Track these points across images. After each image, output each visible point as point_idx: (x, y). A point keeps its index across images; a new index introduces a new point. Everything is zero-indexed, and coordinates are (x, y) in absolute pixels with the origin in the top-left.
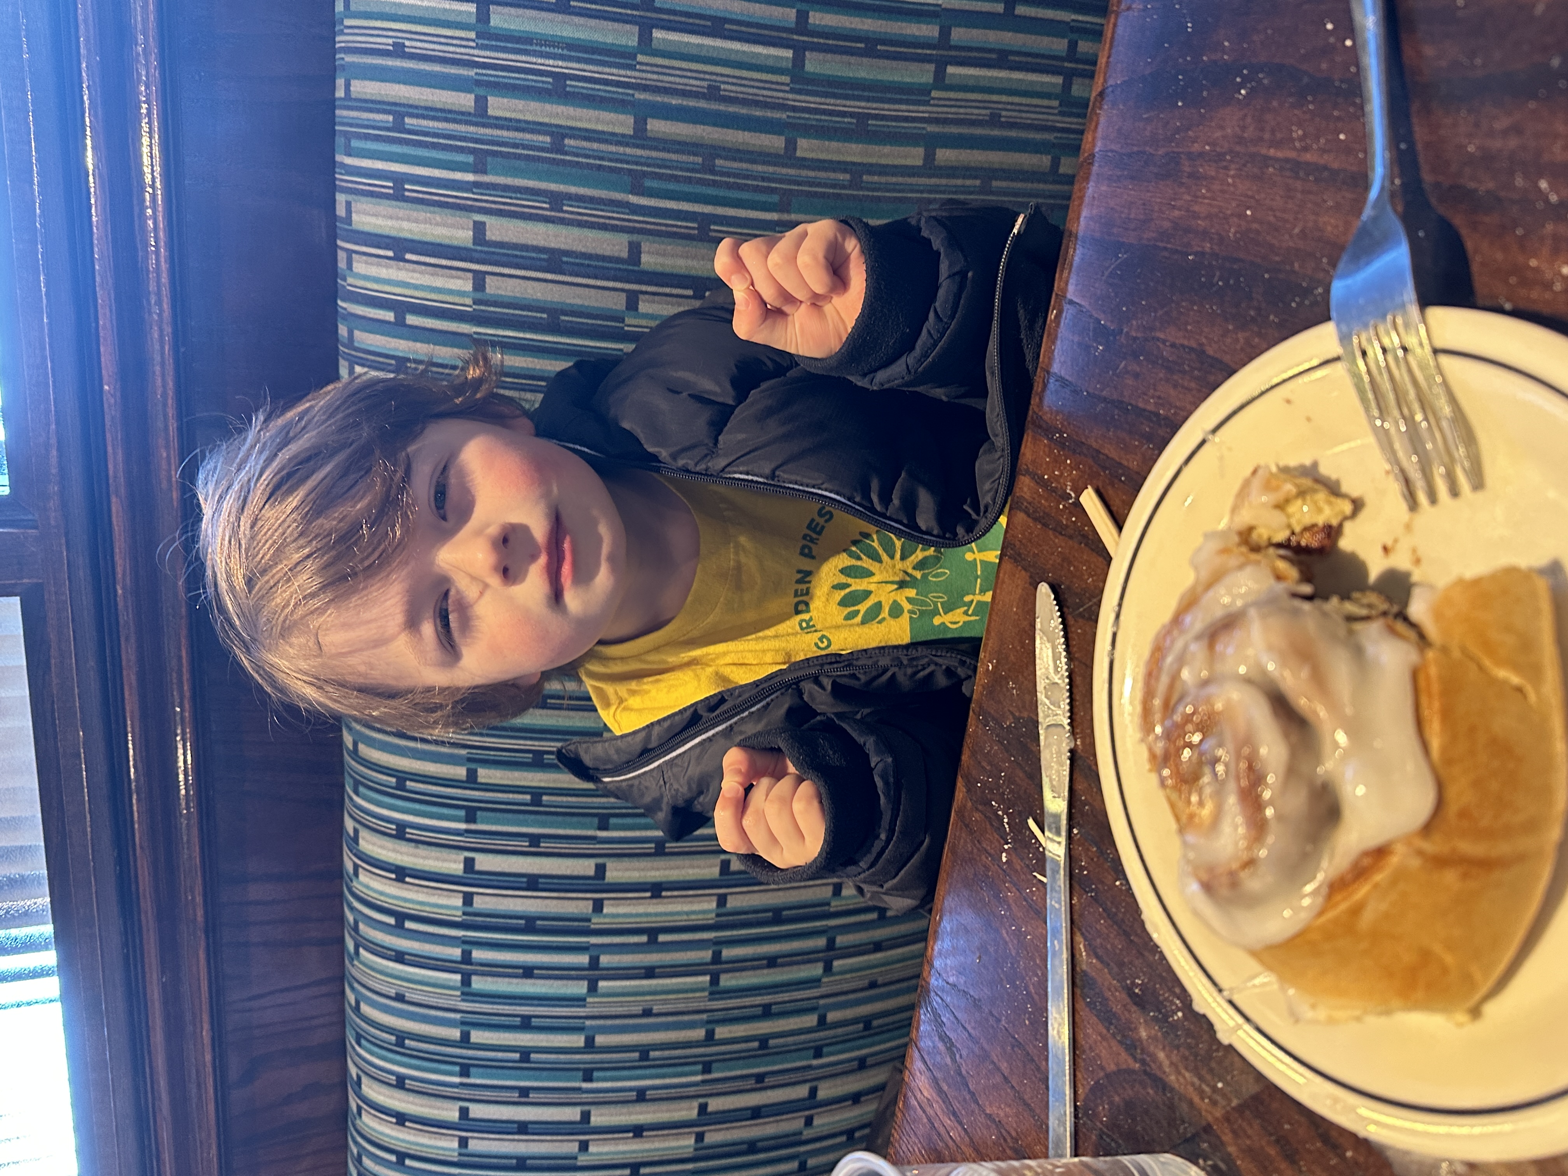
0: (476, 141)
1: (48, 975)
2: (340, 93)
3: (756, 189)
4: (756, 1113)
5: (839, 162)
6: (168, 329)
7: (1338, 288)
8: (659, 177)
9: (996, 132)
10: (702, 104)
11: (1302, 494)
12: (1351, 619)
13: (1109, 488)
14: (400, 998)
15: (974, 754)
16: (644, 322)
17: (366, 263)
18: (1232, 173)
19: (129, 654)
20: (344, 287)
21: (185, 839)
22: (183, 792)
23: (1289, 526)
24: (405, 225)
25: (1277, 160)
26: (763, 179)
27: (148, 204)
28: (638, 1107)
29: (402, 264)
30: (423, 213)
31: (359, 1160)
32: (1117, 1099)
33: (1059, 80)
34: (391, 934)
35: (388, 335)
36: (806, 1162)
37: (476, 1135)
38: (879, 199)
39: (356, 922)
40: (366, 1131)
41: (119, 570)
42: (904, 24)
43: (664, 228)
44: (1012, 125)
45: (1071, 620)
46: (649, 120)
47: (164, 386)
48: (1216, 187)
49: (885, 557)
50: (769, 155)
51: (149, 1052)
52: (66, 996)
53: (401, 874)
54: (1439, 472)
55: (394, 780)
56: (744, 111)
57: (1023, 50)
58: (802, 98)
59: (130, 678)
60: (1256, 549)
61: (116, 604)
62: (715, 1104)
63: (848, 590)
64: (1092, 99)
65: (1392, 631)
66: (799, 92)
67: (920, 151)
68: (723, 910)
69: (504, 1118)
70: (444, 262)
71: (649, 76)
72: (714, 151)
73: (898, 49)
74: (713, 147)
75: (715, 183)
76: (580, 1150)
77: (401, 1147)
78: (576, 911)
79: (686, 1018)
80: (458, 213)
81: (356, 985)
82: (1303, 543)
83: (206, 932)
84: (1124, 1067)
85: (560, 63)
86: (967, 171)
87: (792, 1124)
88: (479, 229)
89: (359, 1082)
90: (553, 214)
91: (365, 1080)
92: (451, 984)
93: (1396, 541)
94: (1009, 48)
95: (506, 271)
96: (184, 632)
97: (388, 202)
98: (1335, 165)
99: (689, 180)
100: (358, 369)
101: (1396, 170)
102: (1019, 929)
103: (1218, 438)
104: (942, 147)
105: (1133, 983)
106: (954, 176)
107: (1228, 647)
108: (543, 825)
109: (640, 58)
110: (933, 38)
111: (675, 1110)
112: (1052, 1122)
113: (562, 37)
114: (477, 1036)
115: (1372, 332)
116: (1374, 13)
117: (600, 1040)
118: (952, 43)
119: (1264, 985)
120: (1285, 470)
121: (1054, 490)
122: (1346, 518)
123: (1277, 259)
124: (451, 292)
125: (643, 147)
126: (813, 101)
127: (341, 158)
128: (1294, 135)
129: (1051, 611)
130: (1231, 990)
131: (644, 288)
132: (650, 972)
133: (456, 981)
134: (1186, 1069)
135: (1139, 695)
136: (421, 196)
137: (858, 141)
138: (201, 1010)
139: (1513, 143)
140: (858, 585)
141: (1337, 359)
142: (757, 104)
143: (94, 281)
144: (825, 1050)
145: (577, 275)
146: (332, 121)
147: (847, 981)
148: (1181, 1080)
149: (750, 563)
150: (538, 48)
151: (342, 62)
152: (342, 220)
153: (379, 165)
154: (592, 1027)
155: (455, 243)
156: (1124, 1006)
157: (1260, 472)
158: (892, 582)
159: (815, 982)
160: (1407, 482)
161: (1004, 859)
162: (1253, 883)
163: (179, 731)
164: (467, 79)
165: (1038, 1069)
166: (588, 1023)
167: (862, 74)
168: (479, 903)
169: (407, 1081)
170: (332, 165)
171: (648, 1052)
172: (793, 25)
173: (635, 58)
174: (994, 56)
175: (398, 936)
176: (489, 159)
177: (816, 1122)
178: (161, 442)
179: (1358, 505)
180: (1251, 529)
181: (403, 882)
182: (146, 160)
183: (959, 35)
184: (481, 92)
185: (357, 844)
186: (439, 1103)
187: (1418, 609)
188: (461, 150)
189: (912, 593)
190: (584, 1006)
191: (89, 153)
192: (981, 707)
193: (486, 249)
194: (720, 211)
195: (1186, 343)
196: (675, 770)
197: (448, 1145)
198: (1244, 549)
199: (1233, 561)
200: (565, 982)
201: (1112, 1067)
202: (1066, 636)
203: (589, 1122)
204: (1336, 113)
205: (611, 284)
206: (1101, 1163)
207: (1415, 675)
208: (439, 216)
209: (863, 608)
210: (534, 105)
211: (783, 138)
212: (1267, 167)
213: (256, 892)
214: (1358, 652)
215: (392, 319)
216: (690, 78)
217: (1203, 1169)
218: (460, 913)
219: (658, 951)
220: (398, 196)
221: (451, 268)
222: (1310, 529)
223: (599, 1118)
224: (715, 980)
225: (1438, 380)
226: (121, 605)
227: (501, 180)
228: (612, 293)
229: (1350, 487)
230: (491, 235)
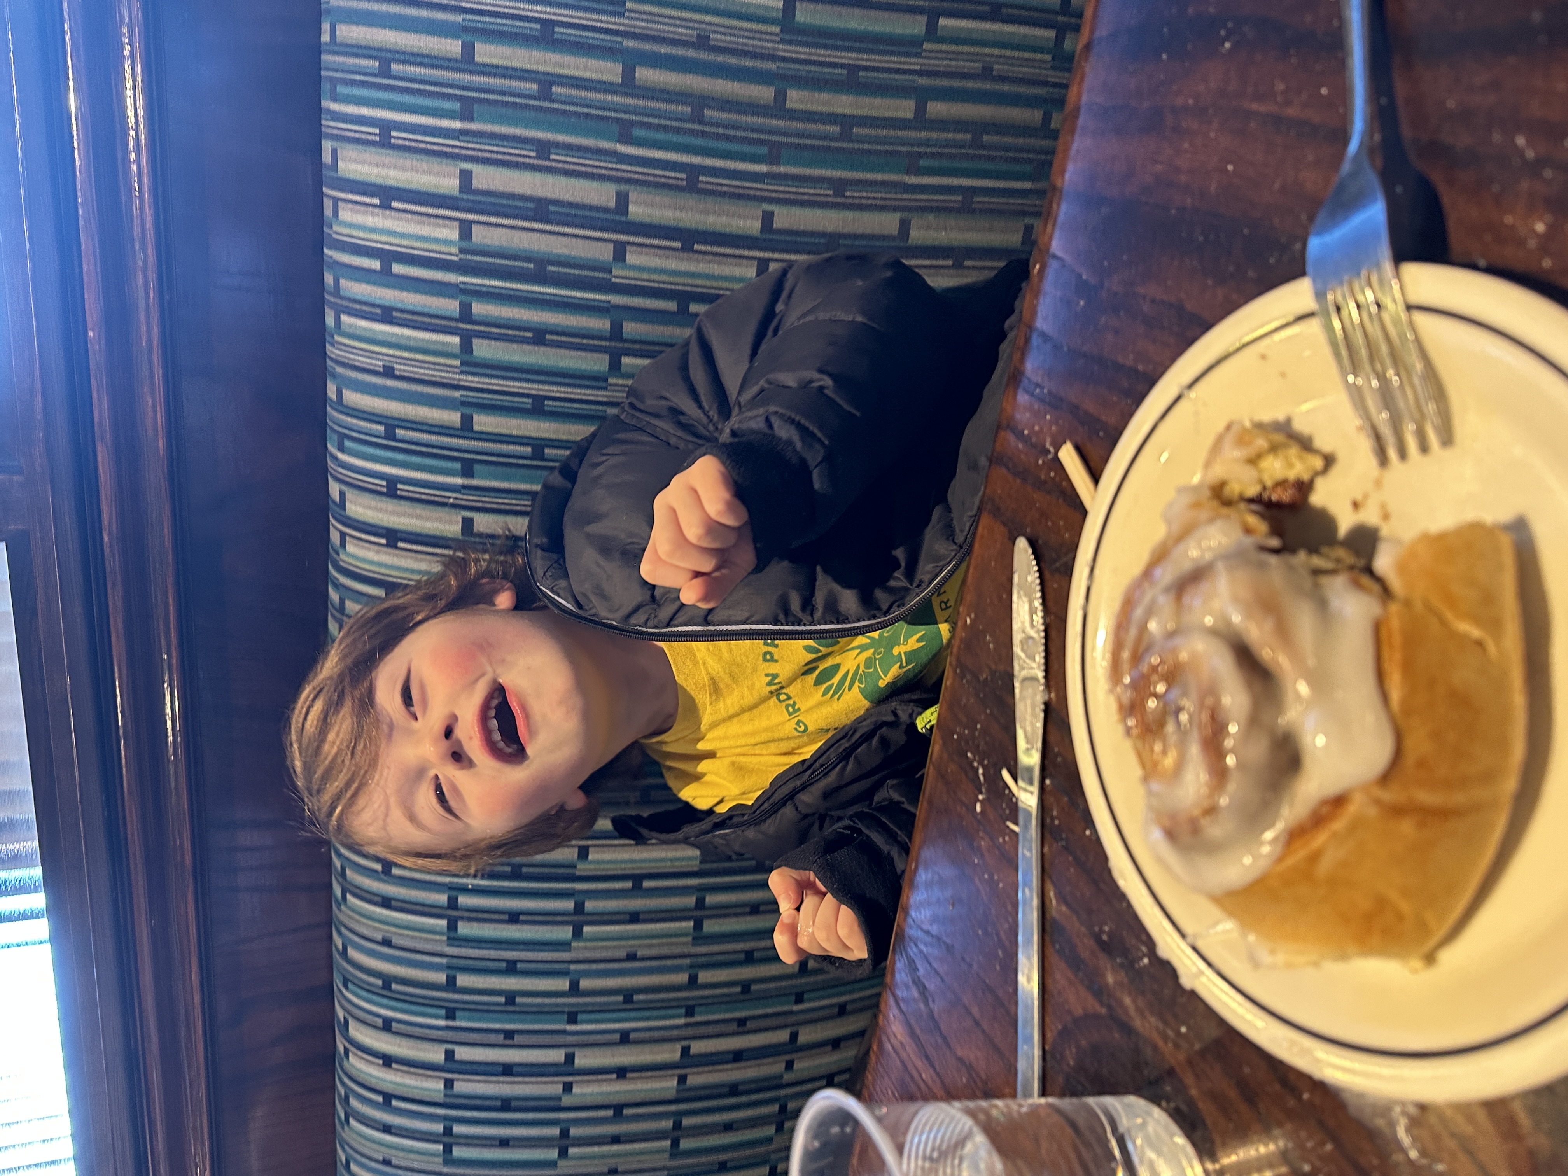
0: (464, 88)
1: (38, 917)
2: (326, 38)
3: (744, 140)
4: (738, 1056)
5: (829, 114)
6: (153, 275)
7: (1315, 244)
8: (649, 126)
9: (988, 86)
10: (691, 53)
11: (1274, 449)
12: (1317, 572)
13: (1088, 443)
14: (386, 942)
15: (950, 706)
17: (352, 210)
18: (1215, 127)
19: (115, 599)
20: (330, 235)
21: (173, 784)
22: (170, 739)
23: (1261, 481)
24: (392, 173)
25: (1258, 114)
26: (752, 130)
27: (131, 147)
28: (623, 1049)
29: (388, 212)
30: (410, 161)
31: (346, 1100)
32: (1084, 1043)
33: (1051, 34)
34: (376, 879)
35: (374, 283)
36: (784, 1106)
37: (461, 1077)
38: (869, 152)
39: (343, 869)
40: (354, 1073)
41: (105, 517)
43: (652, 178)
44: (1003, 79)
45: (1047, 575)
46: (637, 69)
47: (149, 332)
48: (1198, 141)
50: (758, 106)
52: (56, 938)
54: (1409, 428)
56: (733, 61)
58: (792, 48)
59: (117, 623)
60: (1227, 503)
61: (102, 550)
62: (698, 1047)
64: (1078, 51)
65: (1357, 585)
66: (790, 42)
67: (912, 104)
69: (490, 1060)
70: (430, 210)
71: (638, 23)
72: (703, 101)
74: (702, 97)
75: (703, 134)
76: (564, 1091)
77: (388, 1088)
78: (561, 858)
79: (669, 962)
80: (444, 161)
81: (343, 930)
82: (1274, 498)
83: (195, 877)
84: (1090, 1011)
85: (548, 10)
86: (960, 125)
87: (774, 1067)
88: (466, 177)
89: (346, 1025)
90: (540, 162)
91: (352, 1024)
92: (438, 929)
93: (1366, 496)
95: (493, 220)
96: (170, 581)
97: (374, 149)
98: (1316, 120)
99: (678, 130)
100: (343, 317)
101: (1377, 125)
102: (991, 876)
103: (1193, 394)
104: (933, 100)
105: (1101, 930)
106: (945, 130)
107: (1195, 600)
111: (657, 1052)
112: (1021, 1065)
114: (463, 980)
115: (1346, 288)
117: (585, 984)
119: (1228, 931)
120: (1260, 427)
121: (1034, 446)
122: (1317, 474)
123: (1257, 214)
124: (436, 240)
125: (632, 96)
126: (803, 52)
127: (326, 104)
128: (1277, 89)
129: (1028, 565)
130: (1195, 935)
131: (631, 239)
132: (634, 917)
133: (442, 926)
134: (1152, 1014)
135: (1109, 647)
136: (407, 143)
137: (848, 93)
138: (190, 953)
139: (1491, 99)
141: (1311, 314)
142: (745, 54)
144: (807, 996)
145: (564, 224)
146: (318, 66)
148: (1147, 1025)
151: (328, 6)
152: (330, 168)
153: (365, 111)
154: (576, 972)
155: (441, 191)
156: (1092, 952)
157: (1234, 429)
160: (1379, 438)
161: (979, 809)
162: (1215, 830)
163: (166, 678)
164: (453, 24)
165: (1008, 1012)
166: (573, 967)
167: (854, 25)
169: (394, 1024)
170: (318, 111)
171: (632, 995)
174: (987, 9)
175: (385, 882)
176: (476, 107)
177: (796, 1066)
178: (146, 389)
179: (1329, 461)
180: (1223, 484)
182: (129, 102)
184: (469, 38)
186: (425, 1045)
187: (1383, 563)
188: (449, 97)
190: (569, 951)
191: (72, 95)
192: (958, 661)
193: (472, 197)
194: (709, 162)
195: (1165, 298)
197: (434, 1086)
198: (1215, 503)
199: (1204, 515)
200: (550, 927)
201: (1079, 1011)
202: (1043, 591)
203: (573, 1064)
204: (1318, 67)
205: (598, 234)
206: (1066, 1103)
207: (1378, 629)
208: (425, 163)
210: (521, 52)
211: (772, 89)
212: (1250, 120)
213: (246, 838)
214: (1322, 604)
215: (378, 268)
216: (679, 26)
217: (1166, 1110)
219: (642, 897)
220: (385, 143)
221: (437, 216)
222: (1281, 484)
223: (583, 1060)
224: (698, 925)
225: (1410, 336)
226: (107, 551)
227: (488, 128)
228: (600, 244)
229: (1323, 442)
230: (477, 184)
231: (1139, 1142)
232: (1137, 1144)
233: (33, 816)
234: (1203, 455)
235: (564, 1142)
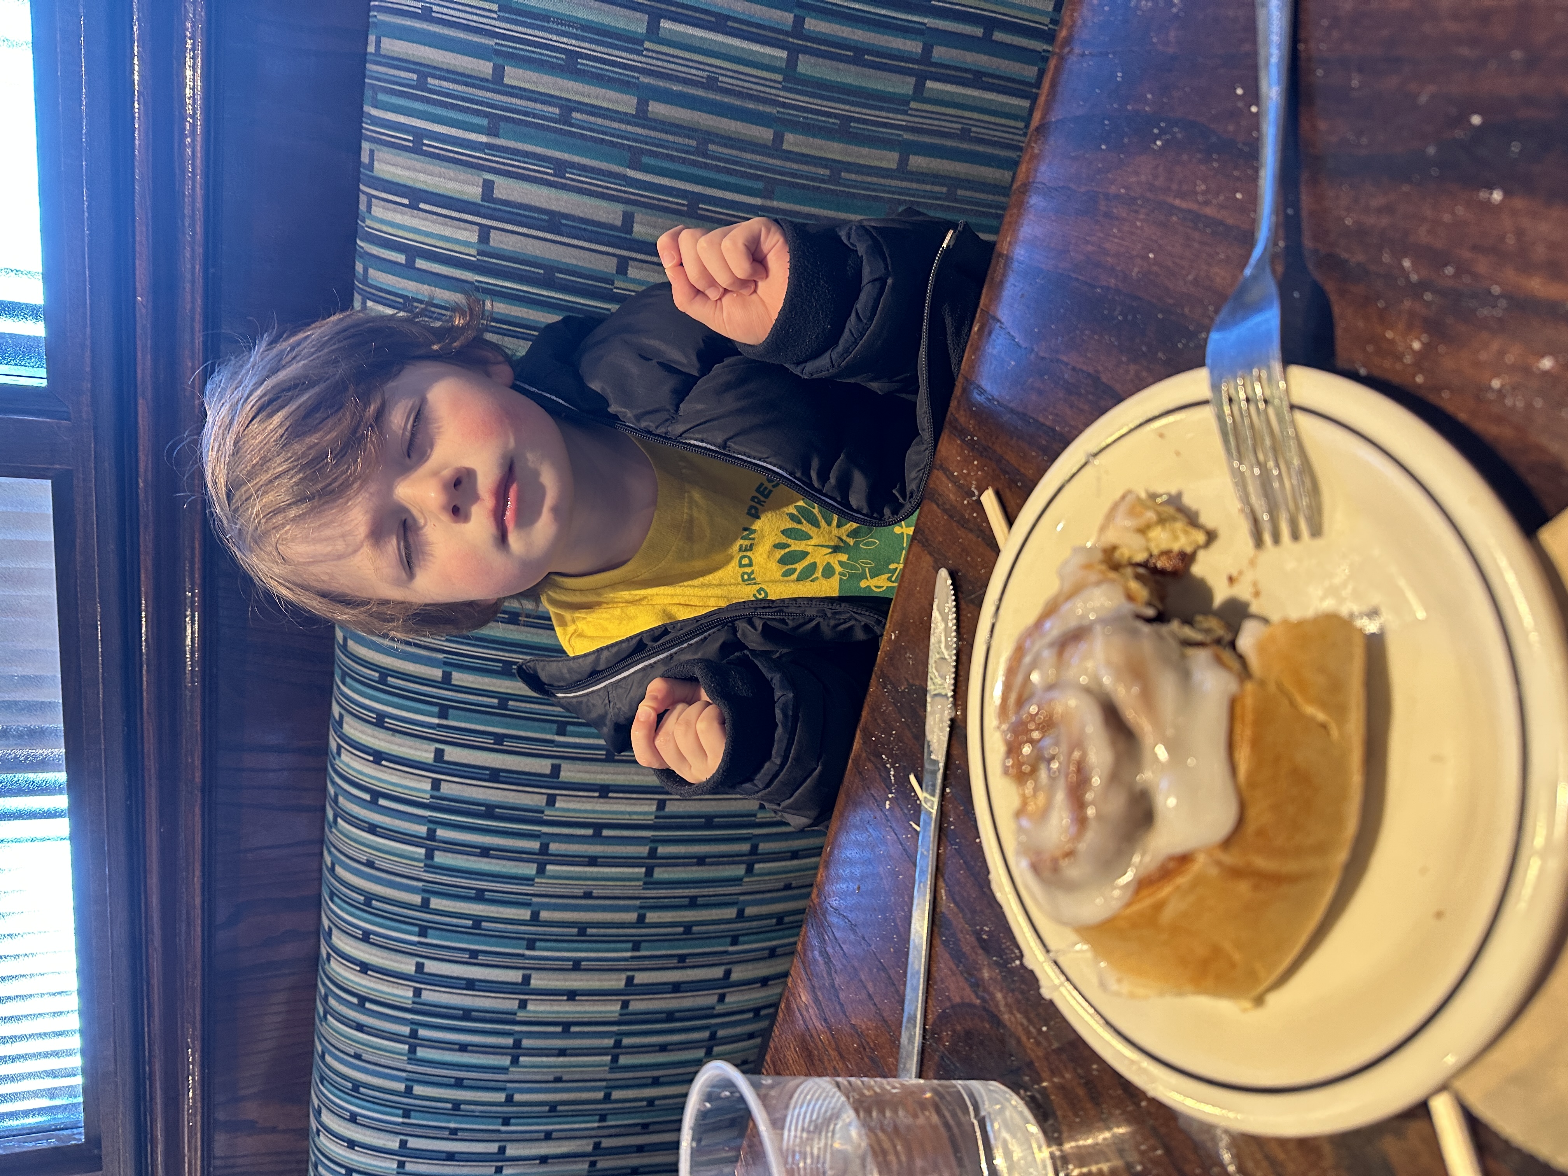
0: (492, 106)
1: (60, 816)
2: (371, 49)
3: (744, 175)
4: (676, 988)
5: (821, 158)
6: (199, 250)
7: (1215, 339)
8: (655, 155)
9: (965, 146)
10: (701, 93)
11: (1162, 521)
12: (1188, 643)
13: (1007, 491)
14: (370, 864)
15: (873, 710)
16: (631, 287)
17: (384, 208)
18: (1142, 216)
20: (363, 228)
22: (189, 667)
23: (1148, 549)
24: (422, 177)
25: (1180, 209)
26: (751, 166)
27: (188, 132)
28: (574, 975)
29: (416, 212)
30: (437, 168)
31: (325, 999)
32: (958, 1027)
33: (1022, 103)
34: (365, 808)
35: (398, 275)
36: (716, 1033)
37: (429, 987)
38: (854, 195)
39: (336, 795)
40: (332, 974)
42: (891, 38)
43: (656, 202)
44: (980, 141)
45: (963, 605)
46: (651, 103)
47: (193, 302)
48: (1126, 228)
49: (823, 523)
50: (756, 144)
51: (145, 892)
52: (75, 837)
53: (378, 757)
54: (1284, 518)
55: (377, 675)
56: (738, 102)
57: (998, 73)
58: (792, 96)
59: (146, 563)
60: (1116, 567)
61: (137, 496)
62: (641, 978)
63: (787, 550)
64: (1029, 133)
65: (1219, 661)
66: (790, 90)
67: (896, 156)
68: (661, 813)
69: (455, 975)
70: (454, 214)
71: (654, 62)
72: (708, 136)
73: (884, 61)
74: (709, 133)
75: (706, 166)
76: (519, 1007)
77: (363, 992)
78: (530, 803)
79: (622, 902)
80: (470, 170)
81: (333, 849)
82: (1159, 565)
83: (203, 792)
84: (967, 1001)
85: (574, 42)
86: (936, 178)
87: (707, 999)
88: (488, 186)
89: (330, 933)
90: (556, 179)
91: (335, 931)
92: (416, 856)
93: (1241, 573)
94: (984, 70)
95: (510, 227)
97: (408, 154)
98: (1230, 221)
99: (684, 161)
100: (370, 304)
101: (1281, 233)
102: (893, 868)
103: (1097, 462)
104: (915, 154)
105: (982, 930)
106: (924, 182)
107: (1074, 657)
108: (508, 727)
109: (647, 45)
110: (916, 53)
111: (605, 980)
112: (904, 1039)
113: (577, 18)
114: (436, 903)
115: (1238, 381)
116: (1279, 83)
117: (544, 915)
118: (933, 60)
119: (1081, 952)
120: (1153, 498)
121: (960, 487)
122: (1199, 547)
123: (1171, 301)
124: (457, 241)
125: (644, 127)
126: (801, 100)
127: (368, 109)
128: (1198, 189)
129: (947, 594)
130: (1057, 951)
131: (634, 255)
132: (593, 861)
133: (420, 854)
134: (1019, 1010)
136: (437, 151)
137: (840, 141)
138: (194, 859)
139: (1385, 221)
140: (797, 546)
141: (1206, 402)
142: (750, 97)
143: (134, 200)
144: (741, 939)
145: (574, 237)
146: (363, 73)
147: (765, 882)
148: (1013, 1019)
149: (701, 517)
150: (555, 26)
151: (375, 20)
152: (366, 166)
153: (402, 119)
154: (538, 904)
155: (465, 197)
156: (973, 948)
157: (1129, 499)
158: (827, 547)
159: (737, 881)
160: (1256, 522)
161: (887, 807)
162: (1073, 871)
164: (487, 47)
165: (897, 991)
166: (535, 900)
167: (849, 80)
168: (446, 789)
169: (372, 936)
170: (361, 113)
171: (585, 928)
172: (790, 29)
173: (642, 44)
174: (969, 76)
175: (371, 810)
176: (502, 124)
177: (728, 999)
178: (187, 353)
179: (1211, 536)
180: (1114, 548)
181: (380, 764)
183: (940, 53)
184: (500, 61)
185: (342, 727)
186: (399, 957)
187: (1246, 640)
188: (477, 113)
189: (844, 557)
190: (532, 885)
192: (882, 671)
193: (492, 205)
195: (1084, 368)
196: (620, 691)
197: (404, 993)
198: (1103, 567)
199: (1093, 577)
200: (517, 863)
201: (957, 1000)
202: (957, 617)
203: (529, 984)
204: (1236, 173)
205: (604, 249)
207: (1233, 705)
208: (451, 171)
209: (799, 567)
210: (547, 78)
211: (771, 131)
212: (1172, 214)
213: (249, 760)
214: (1185, 675)
215: (404, 262)
216: (691, 67)
217: (1022, 1098)
218: (428, 796)
219: (602, 844)
220: (417, 149)
221: (459, 220)
222: (1167, 553)
223: (538, 981)
224: (649, 872)
225: (1291, 431)
226: (142, 496)
227: (511, 144)
228: (605, 257)
229: (1207, 519)
230: (498, 194)
231: (996, 1126)
232: (995, 1127)
233: (61, 726)
234: (1099, 519)
235: (516, 1051)
